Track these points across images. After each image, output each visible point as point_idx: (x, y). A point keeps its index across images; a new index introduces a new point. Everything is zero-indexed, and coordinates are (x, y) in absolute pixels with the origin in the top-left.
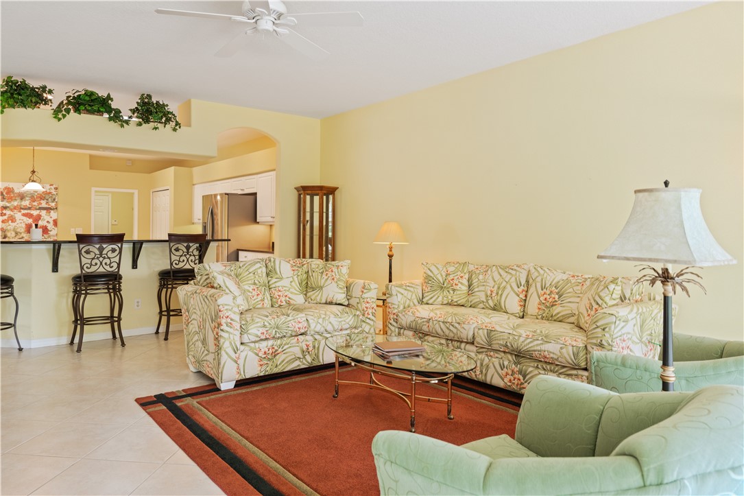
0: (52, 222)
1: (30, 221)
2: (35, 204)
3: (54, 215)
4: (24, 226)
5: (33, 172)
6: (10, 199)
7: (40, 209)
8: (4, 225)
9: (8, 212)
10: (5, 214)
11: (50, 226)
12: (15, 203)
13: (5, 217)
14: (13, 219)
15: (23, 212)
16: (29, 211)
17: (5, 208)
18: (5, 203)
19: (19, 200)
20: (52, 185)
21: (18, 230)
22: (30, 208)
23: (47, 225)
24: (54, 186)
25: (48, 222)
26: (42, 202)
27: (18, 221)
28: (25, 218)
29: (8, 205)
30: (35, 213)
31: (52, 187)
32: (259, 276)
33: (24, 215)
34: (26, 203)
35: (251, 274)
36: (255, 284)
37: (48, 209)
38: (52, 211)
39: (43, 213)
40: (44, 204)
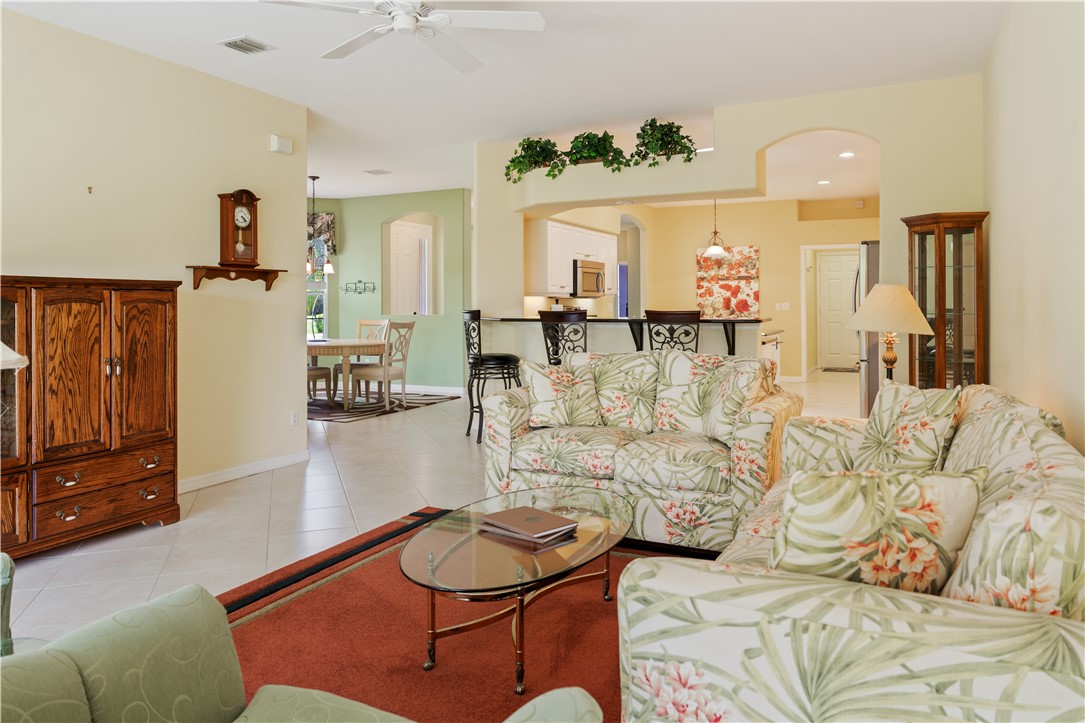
0: (752, 296)
1: (728, 294)
2: (733, 272)
3: (754, 285)
4: (722, 300)
5: (716, 233)
6: (708, 268)
7: (740, 278)
8: (700, 300)
9: (705, 284)
10: (702, 287)
11: (751, 301)
12: (712, 273)
13: (703, 290)
14: (710, 293)
15: (721, 283)
16: (727, 282)
17: (703, 279)
18: (701, 274)
19: (716, 267)
20: (751, 247)
21: (716, 306)
22: (727, 279)
23: (747, 298)
24: (755, 248)
25: (748, 295)
26: (741, 269)
27: (716, 295)
28: (722, 291)
29: (705, 275)
30: (733, 284)
31: (752, 250)
32: (633, 378)
33: (722, 287)
34: (724, 272)
35: (623, 374)
36: (623, 389)
37: (748, 279)
38: (752, 281)
39: (743, 283)
40: (743, 273)
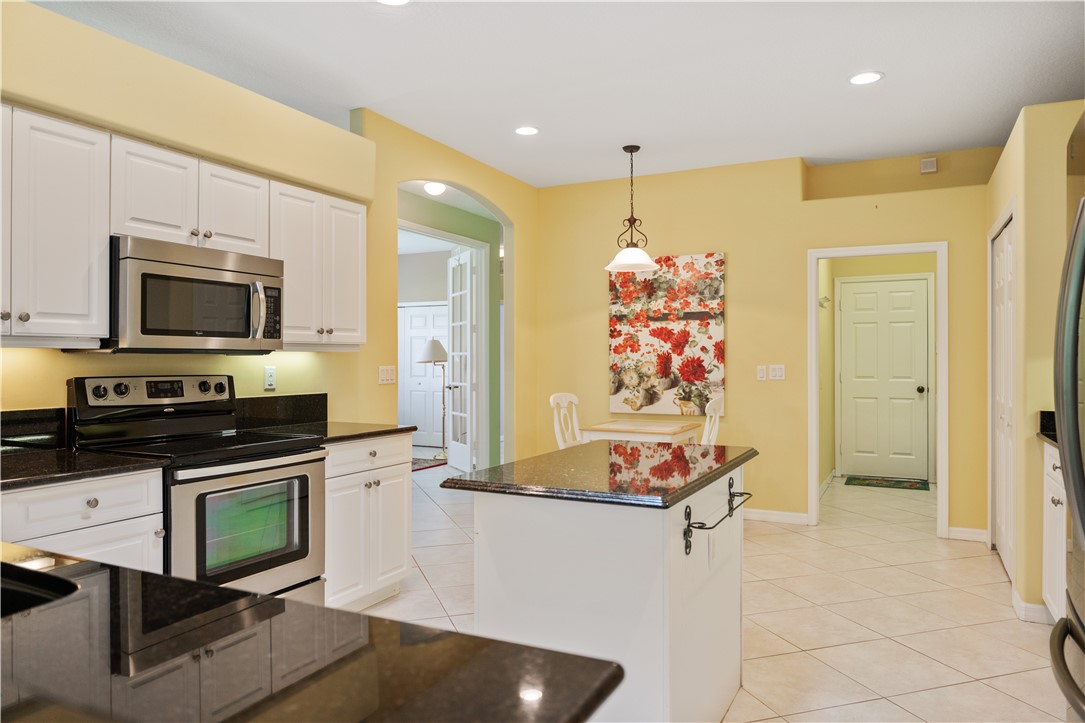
0: (712, 350)
1: (667, 347)
2: (676, 305)
3: (716, 330)
4: (654, 359)
5: (632, 221)
6: (630, 298)
7: (689, 316)
8: (617, 359)
9: (624, 328)
10: (619, 334)
11: (709, 360)
12: (637, 307)
13: (620, 340)
14: (633, 344)
15: (654, 325)
16: (663, 324)
17: (620, 318)
18: (619, 309)
19: (643, 296)
20: (710, 255)
21: (644, 370)
22: (665, 317)
23: (703, 356)
24: (717, 257)
25: (703, 349)
26: (690, 299)
27: (644, 349)
28: (656, 341)
29: (625, 311)
30: (676, 327)
31: (712, 260)
33: (656, 333)
34: (658, 304)
37: (703, 317)
38: (712, 322)
39: (694, 326)
40: (694, 306)
